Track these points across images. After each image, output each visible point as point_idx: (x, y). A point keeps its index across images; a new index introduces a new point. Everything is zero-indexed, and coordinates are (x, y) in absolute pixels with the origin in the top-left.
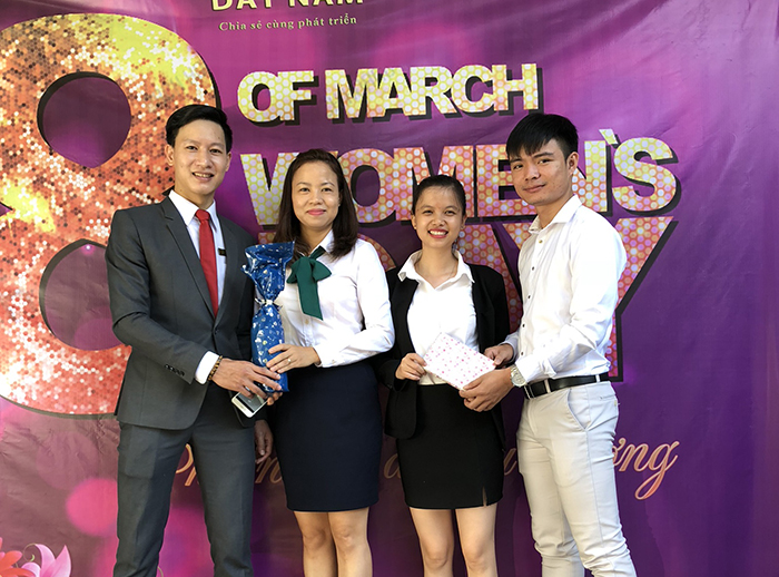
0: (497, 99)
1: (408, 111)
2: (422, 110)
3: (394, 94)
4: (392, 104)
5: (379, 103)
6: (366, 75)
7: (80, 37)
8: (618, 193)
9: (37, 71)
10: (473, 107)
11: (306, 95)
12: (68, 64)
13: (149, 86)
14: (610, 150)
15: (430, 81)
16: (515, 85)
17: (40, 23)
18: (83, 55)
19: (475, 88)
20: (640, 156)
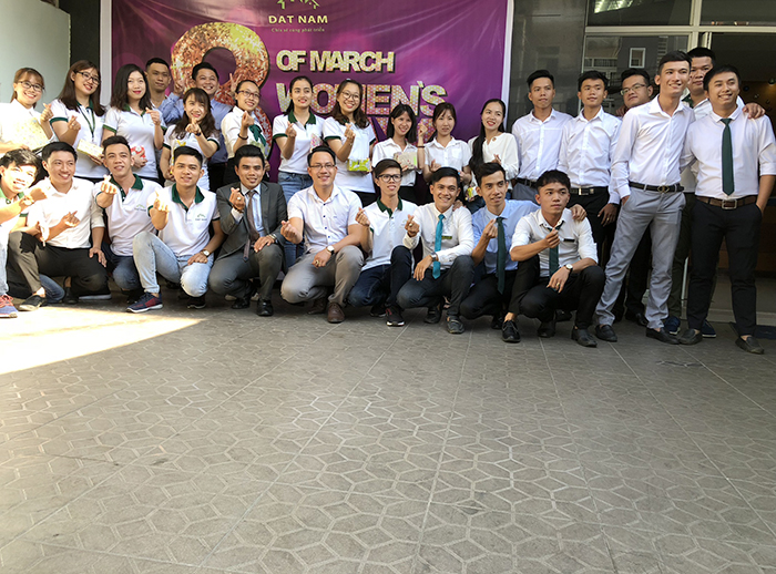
0: (376, 66)
1: (342, 69)
2: (347, 69)
3: (337, 62)
4: (336, 66)
5: (331, 66)
6: (326, 54)
7: (219, 32)
8: (422, 108)
9: (202, 46)
10: (367, 69)
11: (303, 60)
12: (214, 43)
13: (243, 54)
14: (420, 90)
15: (351, 57)
16: (384, 61)
17: (204, 26)
18: (219, 40)
19: (369, 61)
20: (431, 93)
